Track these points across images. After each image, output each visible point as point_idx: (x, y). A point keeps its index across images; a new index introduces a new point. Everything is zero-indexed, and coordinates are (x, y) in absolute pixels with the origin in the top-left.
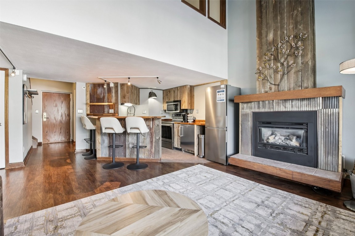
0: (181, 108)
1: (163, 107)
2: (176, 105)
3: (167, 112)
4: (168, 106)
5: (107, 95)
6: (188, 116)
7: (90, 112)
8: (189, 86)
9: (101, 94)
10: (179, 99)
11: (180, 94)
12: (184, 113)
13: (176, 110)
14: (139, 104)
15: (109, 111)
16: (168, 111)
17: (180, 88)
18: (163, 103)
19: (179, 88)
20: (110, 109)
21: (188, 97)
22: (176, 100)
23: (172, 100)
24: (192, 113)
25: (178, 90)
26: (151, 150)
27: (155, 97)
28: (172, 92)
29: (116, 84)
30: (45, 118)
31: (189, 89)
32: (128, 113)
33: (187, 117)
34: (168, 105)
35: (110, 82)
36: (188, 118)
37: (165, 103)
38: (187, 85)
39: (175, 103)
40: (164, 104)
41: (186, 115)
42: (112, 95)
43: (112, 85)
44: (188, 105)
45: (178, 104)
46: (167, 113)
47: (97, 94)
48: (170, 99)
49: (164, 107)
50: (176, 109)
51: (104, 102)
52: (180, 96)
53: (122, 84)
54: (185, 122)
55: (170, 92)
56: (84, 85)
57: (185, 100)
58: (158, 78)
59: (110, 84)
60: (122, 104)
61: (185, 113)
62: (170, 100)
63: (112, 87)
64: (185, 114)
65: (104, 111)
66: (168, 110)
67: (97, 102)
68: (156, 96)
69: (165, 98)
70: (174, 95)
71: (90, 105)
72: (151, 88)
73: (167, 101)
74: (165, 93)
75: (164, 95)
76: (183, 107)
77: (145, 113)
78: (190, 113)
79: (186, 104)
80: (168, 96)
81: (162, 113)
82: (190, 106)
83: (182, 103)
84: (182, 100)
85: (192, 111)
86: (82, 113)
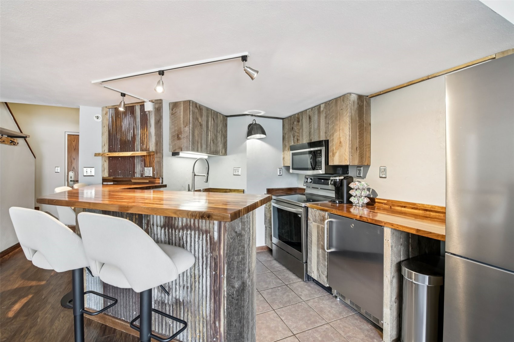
0: (331, 163)
1: (283, 158)
2: (315, 155)
3: (291, 171)
4: (295, 157)
5: (139, 132)
6: (352, 185)
7: (110, 175)
8: (354, 98)
9: (129, 130)
10: (323, 138)
11: (327, 124)
12: (338, 178)
13: (314, 169)
14: (225, 154)
15: (143, 170)
16: (293, 169)
17: (325, 107)
18: (284, 150)
19: (322, 106)
20: (145, 166)
21: (352, 129)
22: (315, 139)
23: (305, 141)
24: (364, 177)
25: (319, 112)
26: (215, 323)
27: (263, 136)
28: (305, 121)
29: (158, 104)
30: (71, 181)
31: (356, 106)
32: (195, 175)
33: (349, 189)
34: (293, 154)
35: (145, 100)
36: (351, 192)
37: (287, 149)
38: (350, 94)
39: (312, 149)
40: (286, 152)
41: (345, 182)
42: (150, 133)
43: (149, 107)
44: (352, 154)
45: (321, 150)
46: (292, 174)
47: (121, 130)
48: (300, 138)
49: (286, 159)
50: (315, 166)
51: (133, 150)
52: (327, 128)
53: (173, 103)
54: (341, 202)
55: (298, 121)
56: (98, 111)
57: (342, 139)
58: (244, 58)
59: (145, 103)
60: (175, 154)
61: (342, 178)
62: (300, 142)
63: (149, 112)
64: (342, 181)
65: (134, 173)
66: (295, 167)
67: (122, 150)
68: (263, 132)
69: (287, 136)
70: (310, 128)
71: (109, 157)
72: (252, 115)
73: (292, 143)
74: (287, 126)
75: (286, 130)
76: (334, 158)
77: (239, 175)
78: (357, 177)
79: (347, 150)
80: (295, 132)
81: (281, 174)
82: (359, 155)
83: (331, 149)
84: (332, 141)
85: (361, 172)
86: (94, 175)
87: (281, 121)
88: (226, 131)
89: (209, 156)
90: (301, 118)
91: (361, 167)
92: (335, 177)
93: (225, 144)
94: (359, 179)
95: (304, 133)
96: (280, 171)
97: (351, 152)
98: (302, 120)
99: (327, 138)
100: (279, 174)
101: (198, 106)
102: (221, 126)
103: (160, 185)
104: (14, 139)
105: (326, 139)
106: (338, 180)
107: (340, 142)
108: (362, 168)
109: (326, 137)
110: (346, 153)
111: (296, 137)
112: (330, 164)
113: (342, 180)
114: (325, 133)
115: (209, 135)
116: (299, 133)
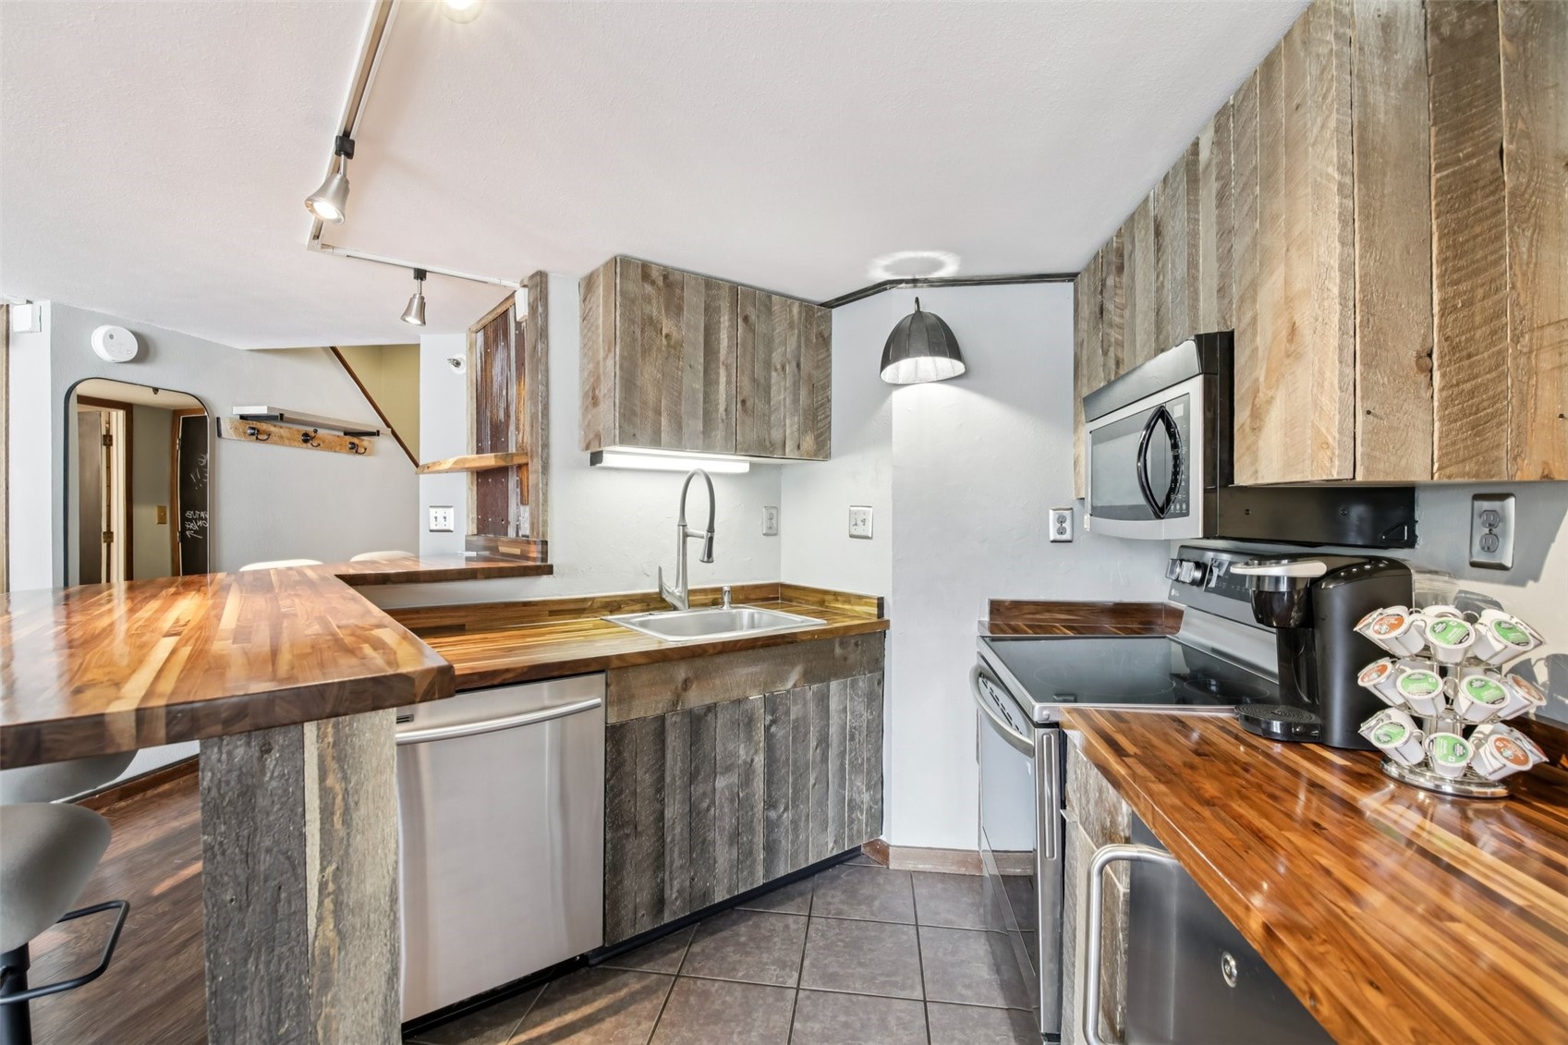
1: (1076, 463)
4: (1099, 450)
5: (513, 392)
7: (478, 528)
9: (501, 389)
11: (1227, 234)
14: (824, 453)
15: (519, 516)
16: (1094, 511)
18: (1076, 425)
19: (1206, 142)
20: (521, 501)
22: (1177, 342)
23: (1142, 360)
27: (948, 365)
28: (1142, 258)
32: (686, 534)
34: (1093, 435)
35: (508, 284)
40: (1082, 432)
43: (522, 306)
47: (492, 393)
49: (1082, 467)
50: (1167, 493)
52: (1226, 258)
53: (587, 277)
59: (517, 296)
60: (596, 458)
63: (525, 322)
64: (1311, 588)
65: (507, 523)
68: (953, 350)
69: (1084, 356)
70: (1160, 288)
73: (1099, 387)
74: (1086, 307)
75: (1083, 327)
76: (1261, 443)
77: (867, 538)
78: (1474, 564)
79: (1328, 374)
80: (1111, 325)
81: (1067, 536)
82: (1444, 406)
83: (1247, 385)
84: (1250, 331)
85: (1505, 533)
86: (452, 529)
87: (1068, 287)
88: (824, 364)
89: (752, 465)
90: (1130, 247)
91: (1503, 497)
92: (1263, 559)
93: (815, 416)
94: (1492, 581)
95: (1139, 320)
96: (1061, 520)
97: (1365, 390)
98: (1132, 252)
99: (1225, 323)
100: (1053, 535)
101: (655, 274)
102: (792, 343)
103: (538, 563)
104: (363, 440)
105: (1224, 330)
106: (1284, 587)
107: (1293, 330)
108: (1511, 502)
109: (1224, 318)
110: (1324, 400)
111: (1111, 354)
112: (1242, 478)
113: (1315, 582)
114: (1219, 291)
115: (717, 382)
116: (1121, 327)
